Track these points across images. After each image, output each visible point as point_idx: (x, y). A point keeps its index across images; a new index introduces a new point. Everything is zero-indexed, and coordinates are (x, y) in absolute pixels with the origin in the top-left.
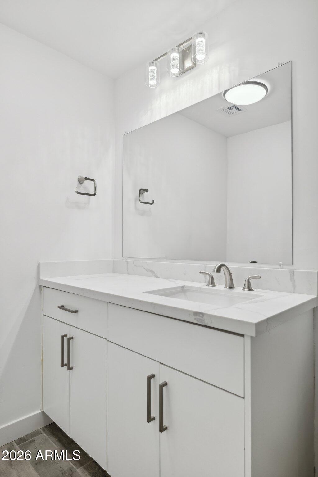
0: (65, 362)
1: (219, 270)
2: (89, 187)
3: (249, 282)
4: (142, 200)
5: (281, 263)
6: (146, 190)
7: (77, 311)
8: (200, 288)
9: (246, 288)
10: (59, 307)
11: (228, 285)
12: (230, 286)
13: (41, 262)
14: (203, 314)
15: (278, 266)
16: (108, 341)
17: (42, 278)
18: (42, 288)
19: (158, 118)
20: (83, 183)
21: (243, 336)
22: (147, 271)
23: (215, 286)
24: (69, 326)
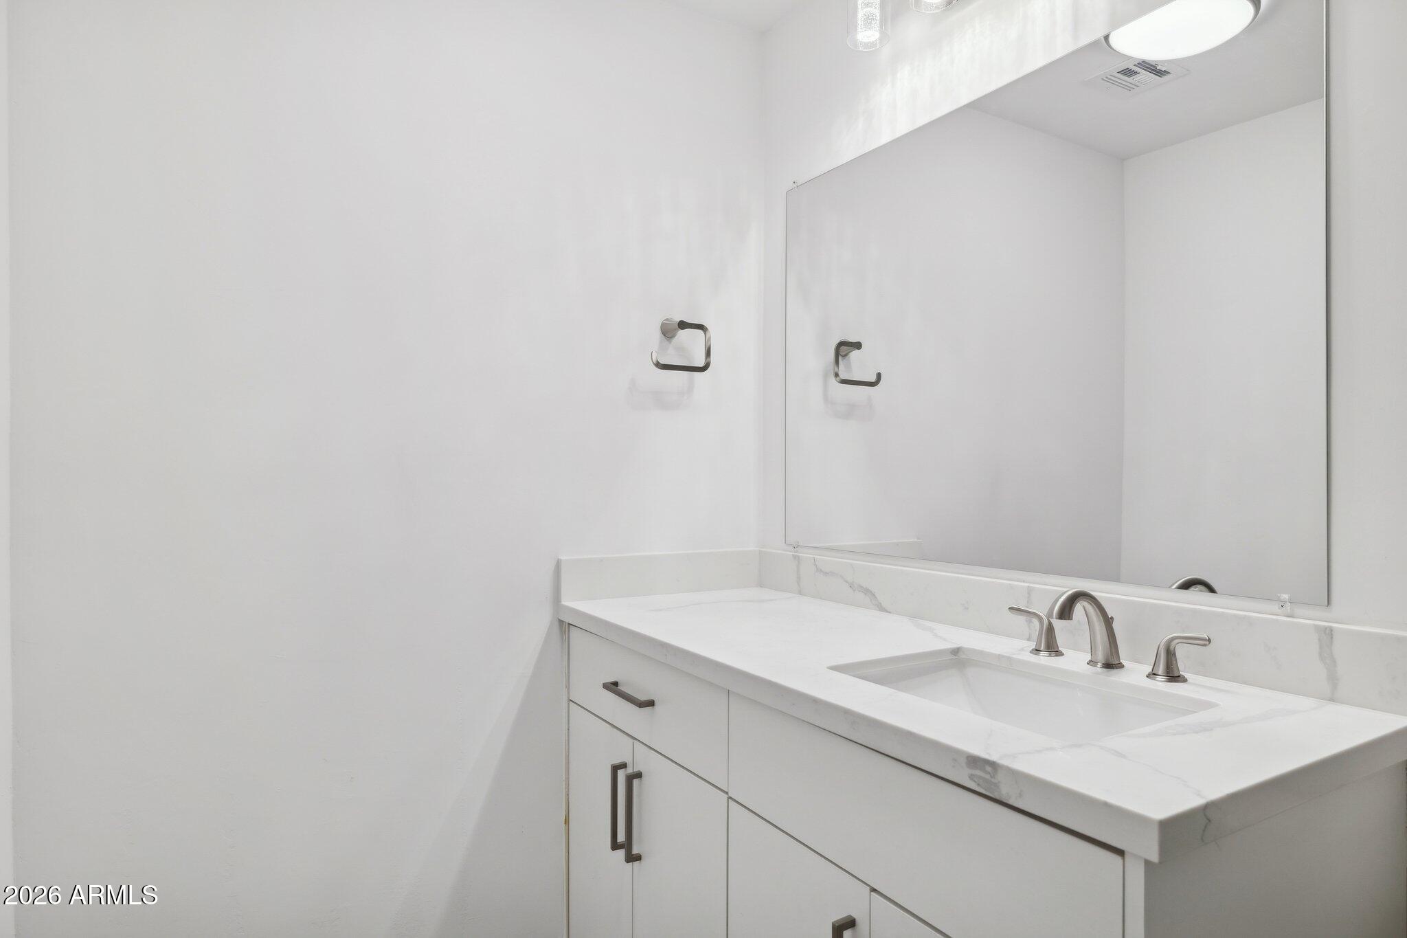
0: (621, 837)
1: (1066, 612)
2: (691, 346)
3: (1170, 654)
4: (843, 376)
5: (1285, 596)
6: (858, 346)
7: (651, 703)
8: (1009, 659)
9: (1160, 672)
10: (606, 686)
11: (1100, 657)
12: (1107, 659)
13: (563, 558)
14: (993, 765)
15: (1275, 607)
16: (731, 798)
17: (566, 602)
18: (564, 627)
19: (885, 139)
20: (673, 336)
21: (1120, 852)
22: (854, 591)
23: (1058, 653)
24: (631, 741)
